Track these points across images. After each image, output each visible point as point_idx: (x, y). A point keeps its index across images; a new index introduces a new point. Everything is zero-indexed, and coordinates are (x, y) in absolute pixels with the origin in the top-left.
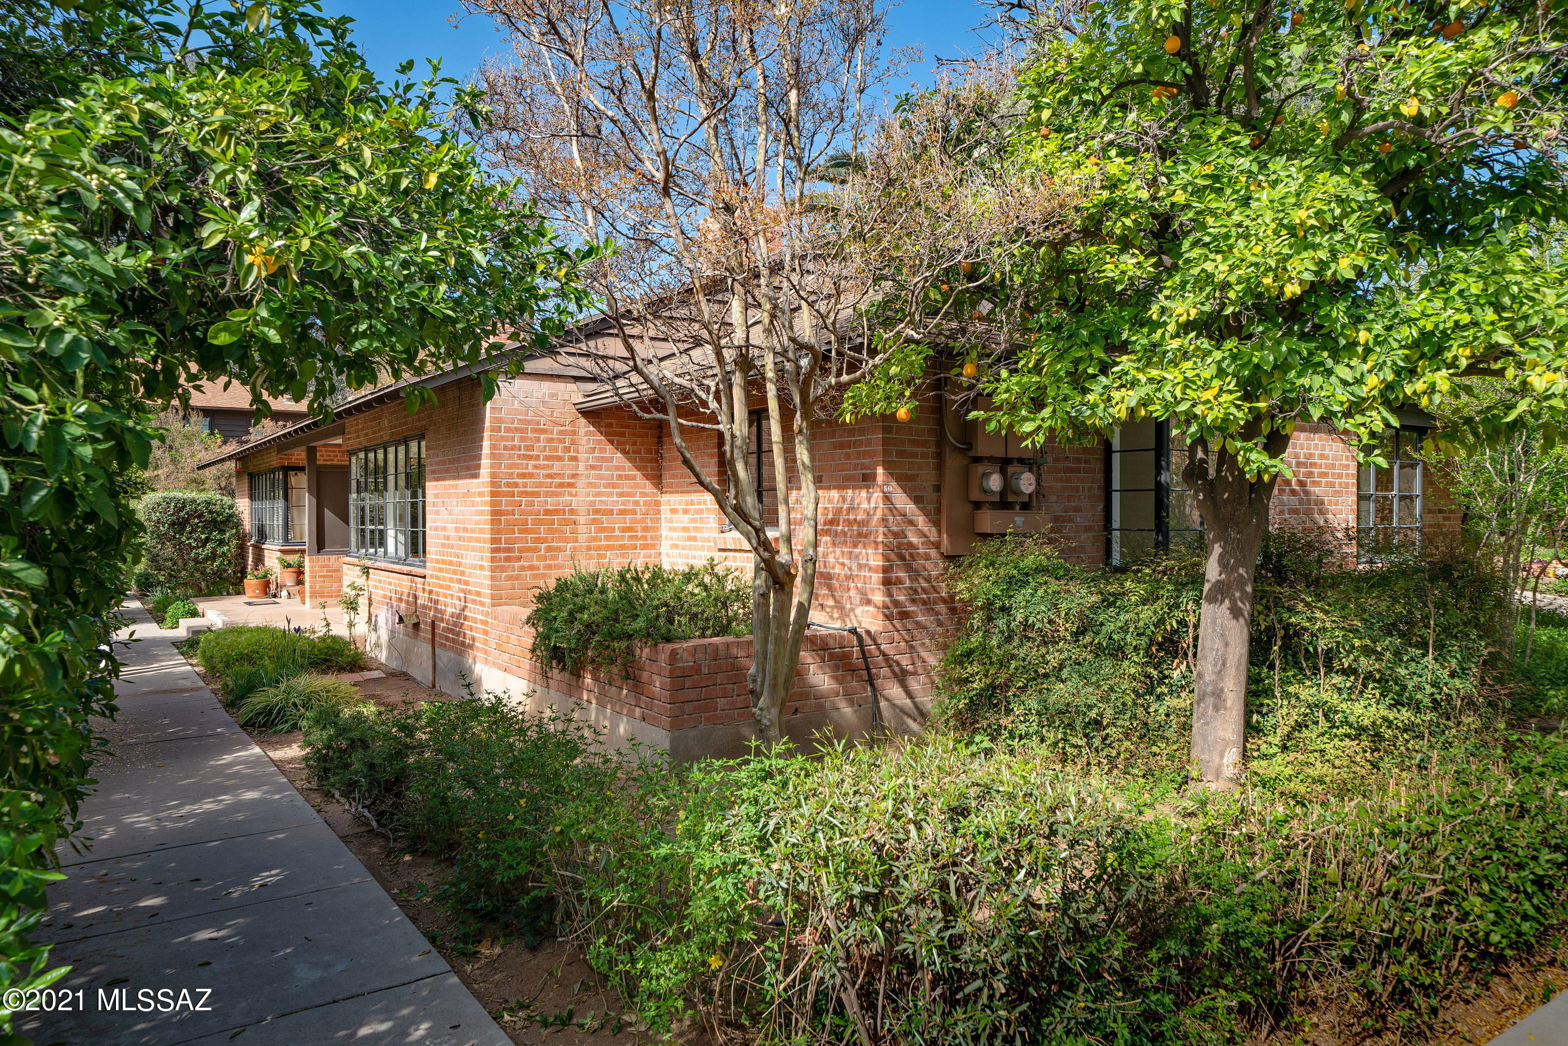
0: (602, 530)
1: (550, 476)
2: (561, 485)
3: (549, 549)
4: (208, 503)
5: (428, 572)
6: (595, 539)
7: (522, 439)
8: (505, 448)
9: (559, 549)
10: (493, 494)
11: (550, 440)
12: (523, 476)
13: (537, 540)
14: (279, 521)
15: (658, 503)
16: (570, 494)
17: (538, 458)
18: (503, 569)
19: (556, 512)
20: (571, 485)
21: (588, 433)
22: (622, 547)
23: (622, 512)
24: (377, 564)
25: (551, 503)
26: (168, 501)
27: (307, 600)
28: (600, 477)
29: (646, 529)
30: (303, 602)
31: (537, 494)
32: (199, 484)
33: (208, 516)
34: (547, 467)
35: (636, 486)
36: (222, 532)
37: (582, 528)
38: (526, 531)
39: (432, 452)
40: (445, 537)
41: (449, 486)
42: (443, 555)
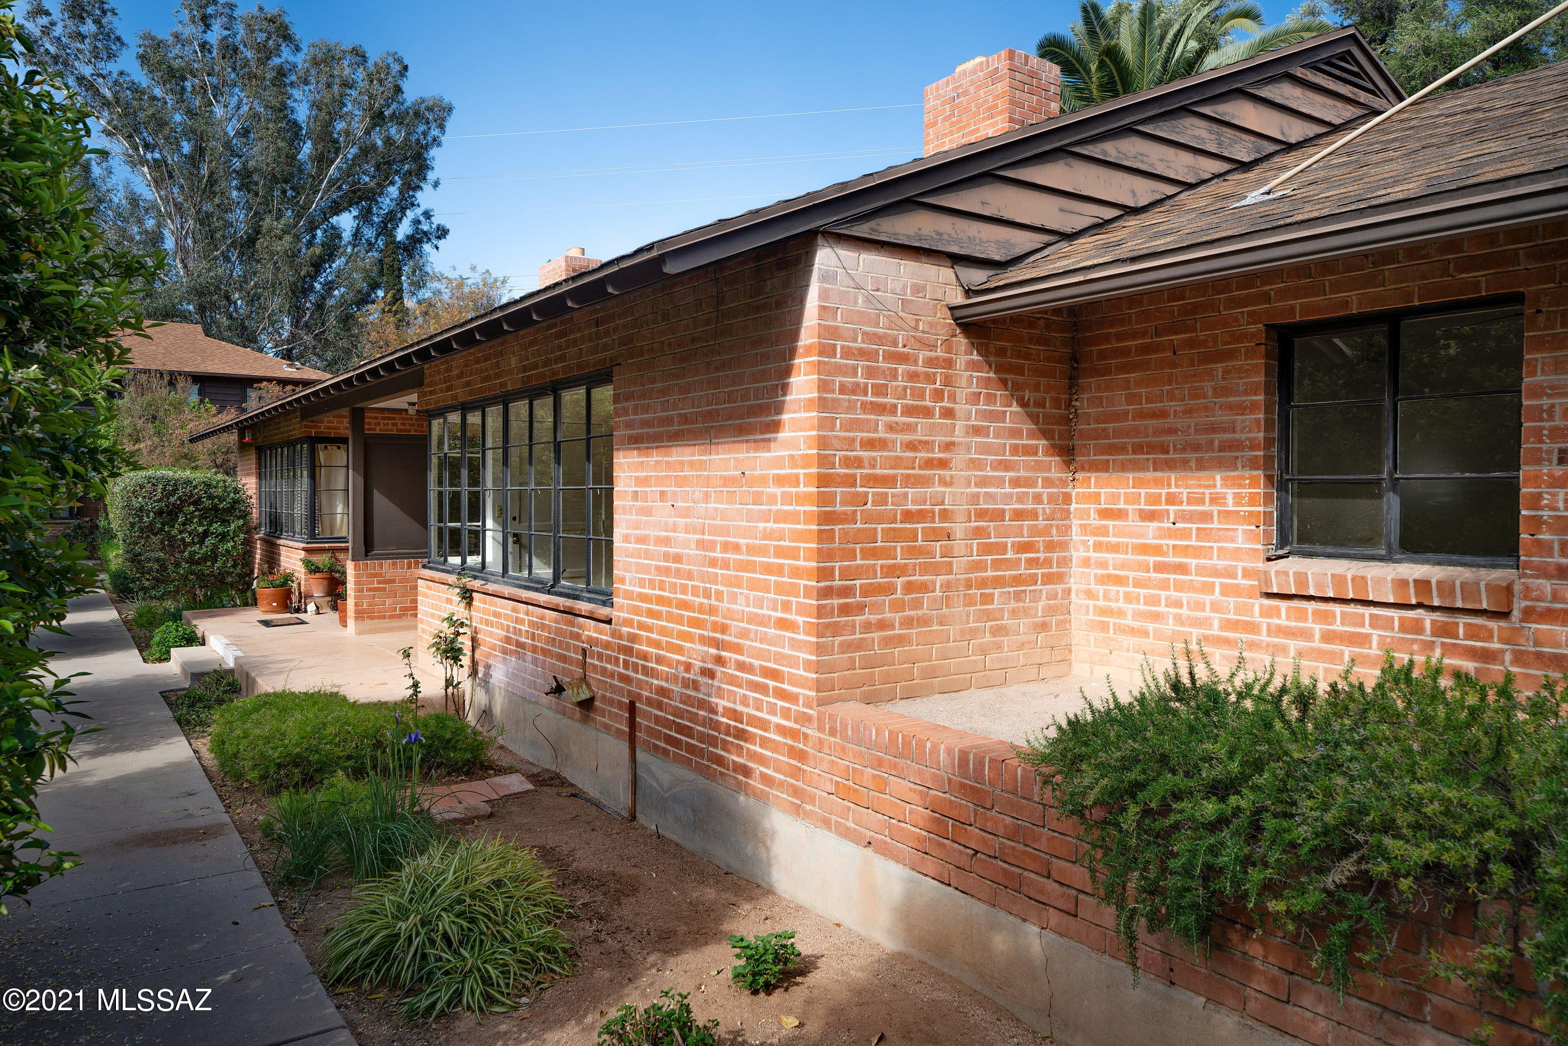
0: (987, 549)
1: (911, 446)
2: (929, 464)
3: (909, 588)
4: (208, 485)
5: (615, 614)
6: (979, 566)
7: (870, 372)
8: (843, 389)
9: (924, 588)
10: (823, 480)
11: (913, 376)
12: (870, 444)
13: (892, 571)
14: (300, 510)
15: (1067, 498)
16: (943, 482)
17: (893, 410)
18: (836, 630)
19: (921, 516)
20: (943, 464)
21: (972, 366)
22: (1017, 580)
23: (1019, 515)
24: (491, 587)
25: (912, 498)
26: (153, 481)
27: (351, 622)
28: (986, 449)
29: (1050, 546)
30: (344, 623)
31: (889, 481)
32: (188, 459)
33: (208, 503)
34: (909, 428)
35: (1039, 466)
36: (225, 522)
37: (958, 546)
38: (873, 553)
39: (630, 404)
40: (666, 557)
41: (682, 463)
42: (661, 589)
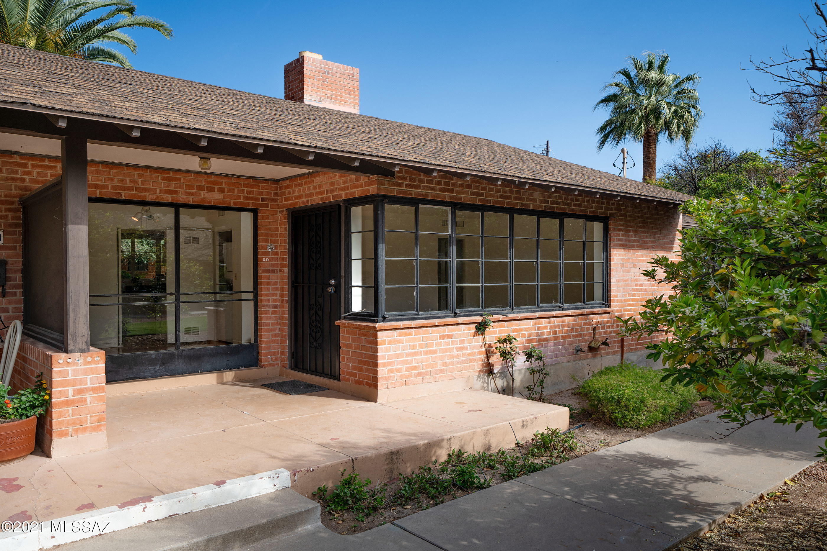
5: (612, 309)
39: (621, 233)
40: (636, 285)
41: (642, 255)
42: (634, 296)
